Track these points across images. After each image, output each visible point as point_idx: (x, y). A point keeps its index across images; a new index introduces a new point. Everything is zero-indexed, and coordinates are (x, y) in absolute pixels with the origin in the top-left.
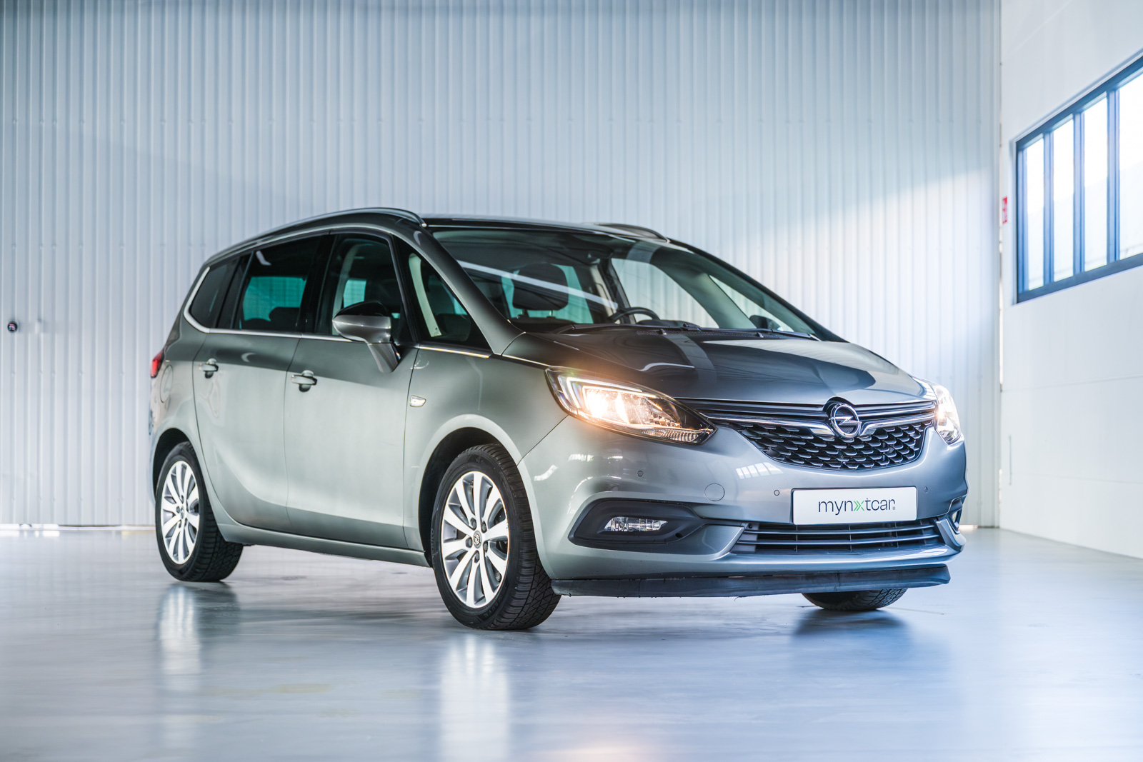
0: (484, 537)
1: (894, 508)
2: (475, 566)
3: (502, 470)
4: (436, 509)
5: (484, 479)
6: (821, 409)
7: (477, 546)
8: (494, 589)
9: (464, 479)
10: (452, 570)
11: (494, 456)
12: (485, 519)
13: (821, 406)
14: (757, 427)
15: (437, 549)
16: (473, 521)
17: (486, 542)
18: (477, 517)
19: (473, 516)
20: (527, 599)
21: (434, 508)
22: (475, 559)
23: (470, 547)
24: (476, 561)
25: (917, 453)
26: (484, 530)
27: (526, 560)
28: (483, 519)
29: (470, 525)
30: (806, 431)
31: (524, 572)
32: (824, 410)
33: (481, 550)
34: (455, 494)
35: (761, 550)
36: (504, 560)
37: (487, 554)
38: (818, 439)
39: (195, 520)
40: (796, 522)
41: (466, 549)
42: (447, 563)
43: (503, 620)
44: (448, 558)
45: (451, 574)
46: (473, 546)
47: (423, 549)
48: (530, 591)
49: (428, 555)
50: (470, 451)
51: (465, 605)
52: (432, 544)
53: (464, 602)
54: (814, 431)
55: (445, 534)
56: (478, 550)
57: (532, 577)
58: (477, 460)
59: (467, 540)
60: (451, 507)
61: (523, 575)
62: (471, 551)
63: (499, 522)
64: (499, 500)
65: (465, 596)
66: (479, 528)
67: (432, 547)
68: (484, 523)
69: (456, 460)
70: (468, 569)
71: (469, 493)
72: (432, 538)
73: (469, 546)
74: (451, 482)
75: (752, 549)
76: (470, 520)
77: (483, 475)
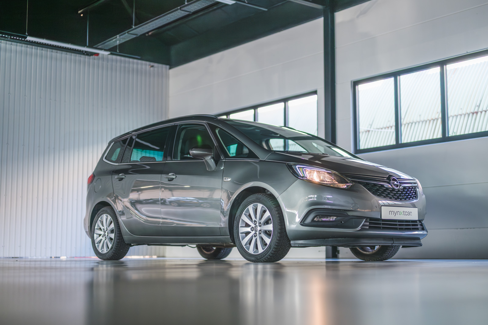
0: (260, 228)
1: (411, 215)
2: (254, 239)
4: (238, 214)
5: (262, 207)
6: (386, 179)
7: (256, 231)
8: (263, 248)
9: (253, 205)
10: (243, 238)
11: (268, 199)
12: (262, 221)
13: (386, 178)
14: (368, 184)
16: (255, 221)
17: (260, 230)
18: (257, 220)
19: (255, 219)
22: (254, 236)
23: (253, 231)
24: (255, 236)
25: (416, 196)
26: (260, 225)
28: (260, 221)
29: (253, 222)
30: (382, 186)
32: (387, 179)
33: (258, 233)
34: (248, 210)
35: (371, 228)
37: (261, 235)
38: (387, 189)
40: (383, 218)
41: (251, 231)
42: (241, 236)
44: (241, 233)
45: (243, 240)
47: (229, 234)
49: (231, 237)
51: (248, 252)
54: (385, 186)
55: (241, 224)
56: (256, 233)
59: (251, 228)
60: (245, 214)
64: (269, 216)
65: (249, 249)
66: (257, 224)
68: (260, 223)
70: (251, 239)
71: (255, 210)
74: (246, 205)
75: (368, 228)
76: (253, 220)
77: (263, 205)
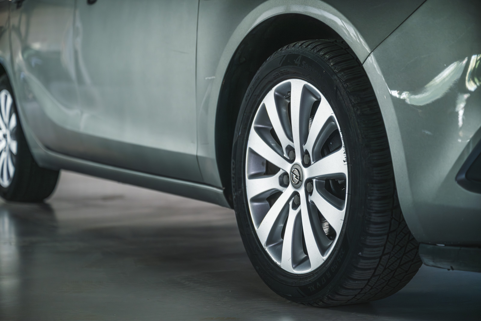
0: (307, 173)
2: (292, 214)
3: (336, 74)
4: (237, 133)
5: (305, 88)
7: (297, 186)
8: (323, 250)
9: (276, 91)
10: (262, 215)
11: (321, 53)
12: (309, 146)
15: (240, 187)
16: (291, 149)
17: (310, 180)
18: (296, 145)
19: (290, 143)
20: (375, 269)
21: (236, 132)
22: (293, 203)
23: (286, 186)
24: (296, 206)
26: (306, 163)
27: (377, 212)
28: (305, 147)
29: (285, 155)
31: (373, 229)
33: (302, 192)
34: (264, 112)
36: (340, 208)
37: (311, 198)
39: (14, 146)
41: (280, 188)
42: (253, 207)
43: (337, 297)
44: (254, 199)
45: (259, 222)
46: (290, 185)
47: (221, 186)
48: (380, 258)
49: (227, 193)
50: (284, 50)
51: (279, 267)
52: (233, 180)
53: (278, 263)
55: (249, 168)
56: (298, 191)
57: (385, 237)
58: (296, 62)
59: (281, 177)
60: (257, 130)
61: (372, 235)
62: (289, 191)
63: (330, 152)
64: (331, 119)
65: (279, 255)
66: (298, 160)
67: (233, 184)
68: (307, 152)
69: (265, 65)
70: (283, 216)
71: (284, 110)
72: (232, 172)
73: (284, 183)
74: (259, 96)
76: (284, 147)
77: (305, 83)
